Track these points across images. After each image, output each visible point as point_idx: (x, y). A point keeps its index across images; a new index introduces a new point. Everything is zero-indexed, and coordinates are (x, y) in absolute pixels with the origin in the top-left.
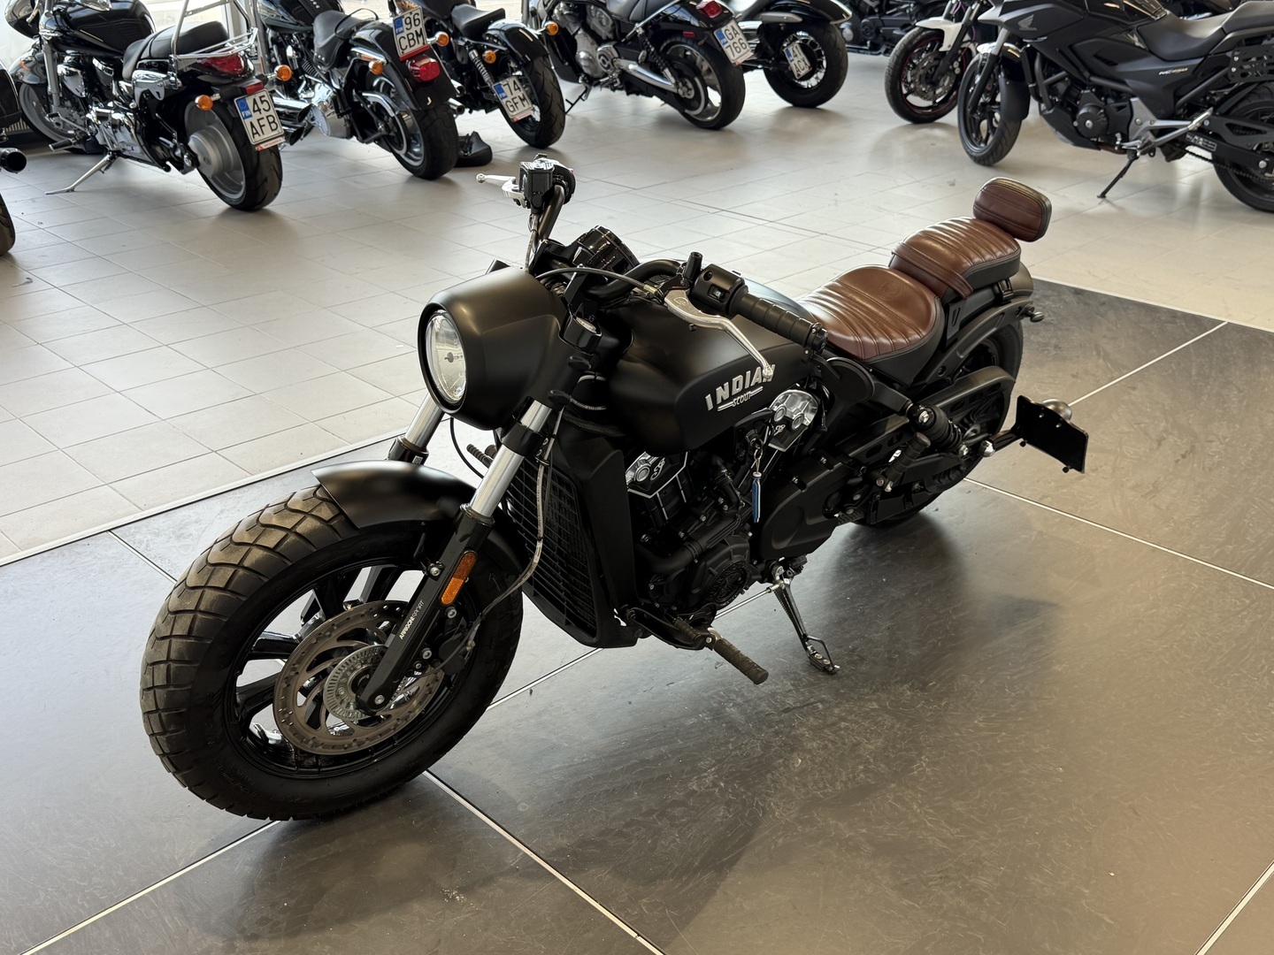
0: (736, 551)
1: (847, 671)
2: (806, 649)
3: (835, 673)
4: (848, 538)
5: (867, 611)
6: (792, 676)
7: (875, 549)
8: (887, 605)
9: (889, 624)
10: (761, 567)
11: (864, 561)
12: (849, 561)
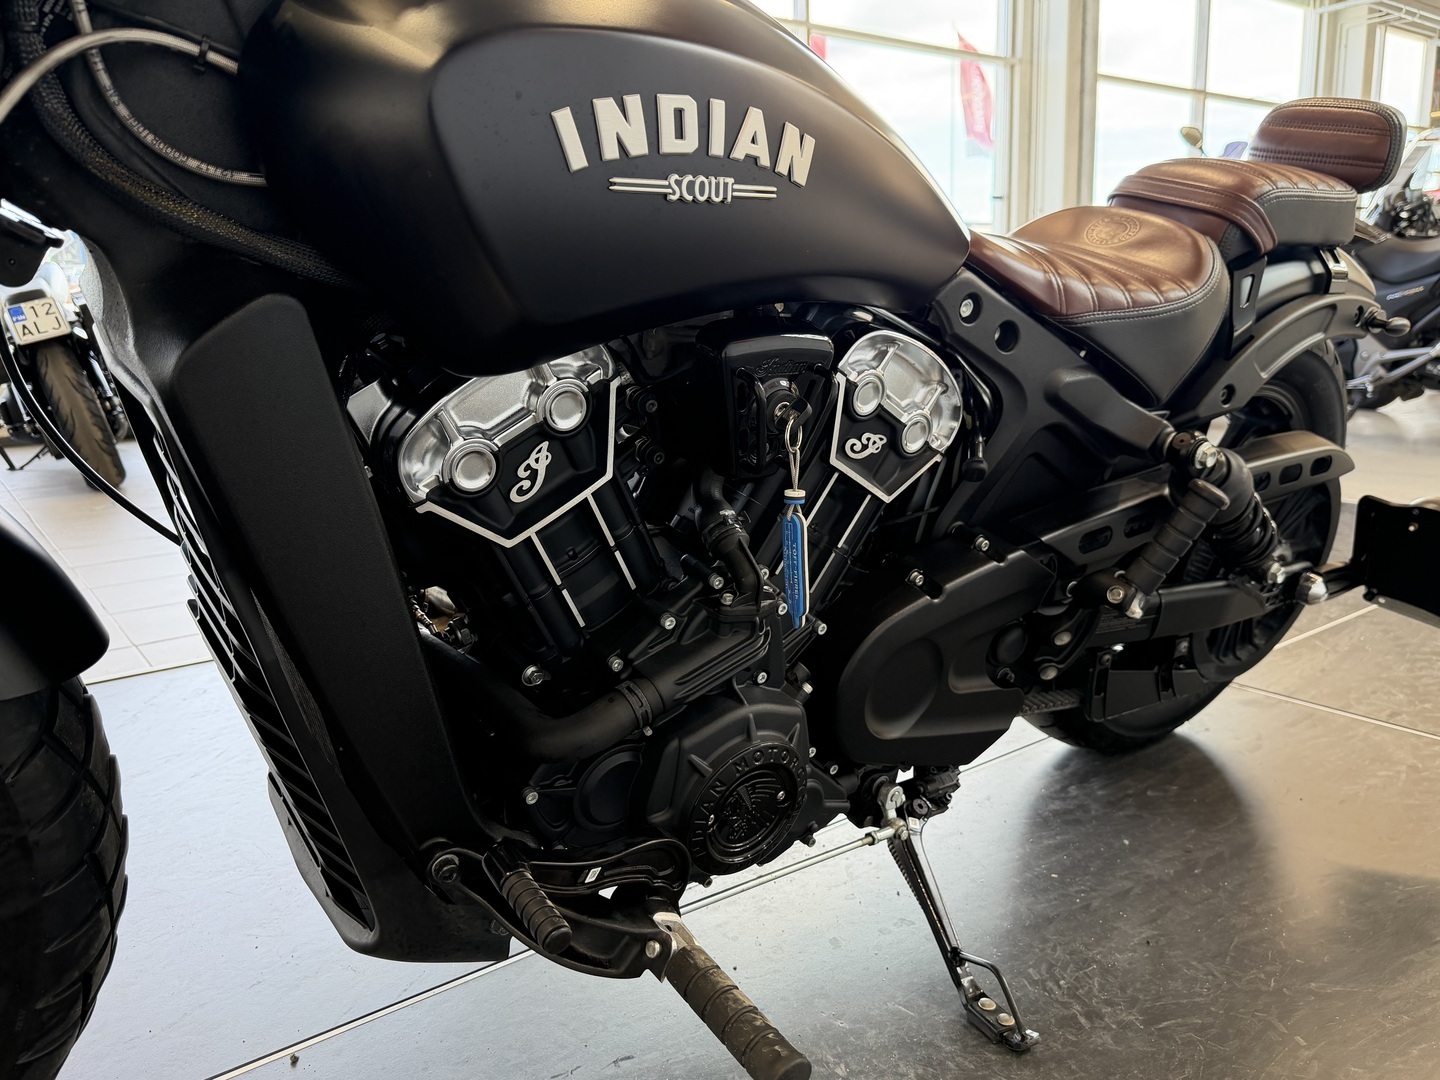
0: (763, 721)
1: (1057, 1046)
2: (958, 984)
3: (1027, 1050)
4: (1050, 769)
5: (1095, 904)
6: (922, 1053)
7: (1100, 789)
8: (1137, 890)
9: (1147, 932)
10: (849, 783)
11: (1083, 808)
12: (1052, 807)
